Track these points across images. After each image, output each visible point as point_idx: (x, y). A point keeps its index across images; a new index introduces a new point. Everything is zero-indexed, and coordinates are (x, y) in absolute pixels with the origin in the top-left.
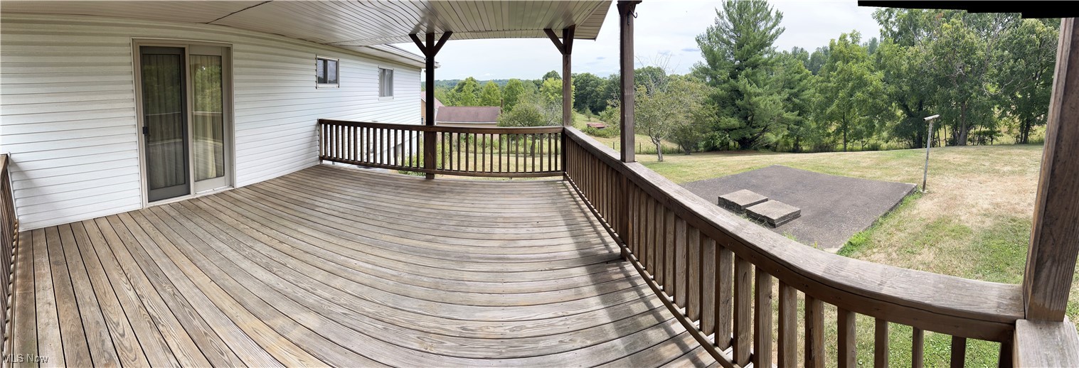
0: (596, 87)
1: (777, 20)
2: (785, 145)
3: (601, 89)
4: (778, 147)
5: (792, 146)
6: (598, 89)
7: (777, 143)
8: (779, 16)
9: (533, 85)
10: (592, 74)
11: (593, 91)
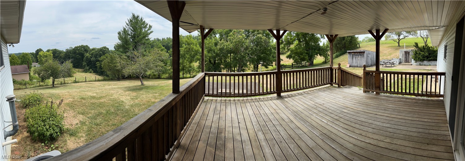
0: (60, 54)
1: (150, 28)
2: (153, 76)
3: (62, 55)
4: (151, 77)
5: (157, 76)
6: (61, 55)
7: (150, 75)
8: (150, 27)
9: (31, 55)
10: (57, 49)
11: (58, 56)
